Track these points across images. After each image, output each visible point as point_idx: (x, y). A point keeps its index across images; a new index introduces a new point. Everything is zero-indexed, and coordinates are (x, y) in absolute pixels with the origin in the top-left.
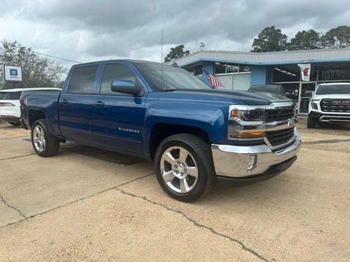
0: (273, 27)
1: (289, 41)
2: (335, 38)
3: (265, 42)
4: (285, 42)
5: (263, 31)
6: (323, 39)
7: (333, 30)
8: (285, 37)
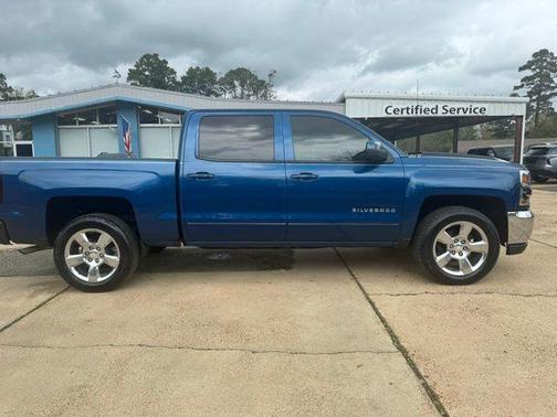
0: (156, 55)
1: (179, 79)
2: (236, 83)
3: (146, 76)
4: (174, 80)
5: (142, 59)
6: (222, 81)
7: (232, 72)
8: (173, 72)
